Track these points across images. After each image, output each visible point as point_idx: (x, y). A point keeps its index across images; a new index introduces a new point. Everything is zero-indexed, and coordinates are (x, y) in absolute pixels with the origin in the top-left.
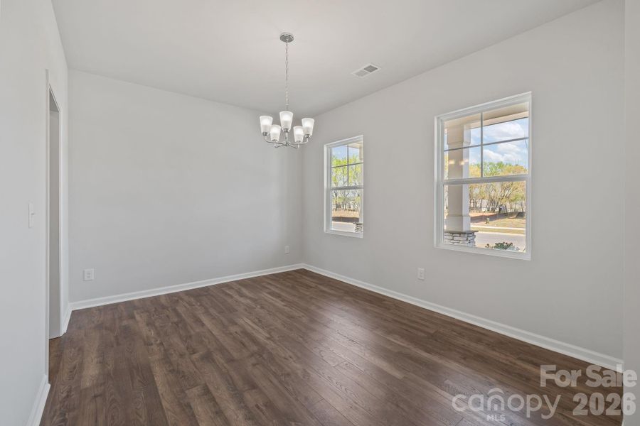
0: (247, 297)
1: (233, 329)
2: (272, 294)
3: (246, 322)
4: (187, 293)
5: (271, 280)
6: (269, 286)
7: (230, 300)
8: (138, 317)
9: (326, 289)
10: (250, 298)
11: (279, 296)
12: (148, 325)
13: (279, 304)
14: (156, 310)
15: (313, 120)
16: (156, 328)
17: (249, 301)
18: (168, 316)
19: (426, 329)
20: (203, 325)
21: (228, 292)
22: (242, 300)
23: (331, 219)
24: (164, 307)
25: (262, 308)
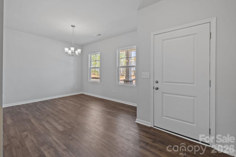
0: (61, 102)
1: (56, 109)
2: (70, 100)
3: (61, 108)
4: (40, 102)
5: (70, 97)
6: (69, 99)
7: (55, 103)
8: (22, 109)
9: (88, 99)
10: (62, 102)
11: (72, 101)
12: (26, 110)
13: (72, 103)
14: (29, 107)
15: (81, 50)
16: (29, 111)
17: (62, 103)
18: (33, 108)
19: (112, 105)
20: (46, 109)
21: (55, 101)
22: (60, 102)
23: (91, 78)
24: (31, 106)
25: (66, 104)
